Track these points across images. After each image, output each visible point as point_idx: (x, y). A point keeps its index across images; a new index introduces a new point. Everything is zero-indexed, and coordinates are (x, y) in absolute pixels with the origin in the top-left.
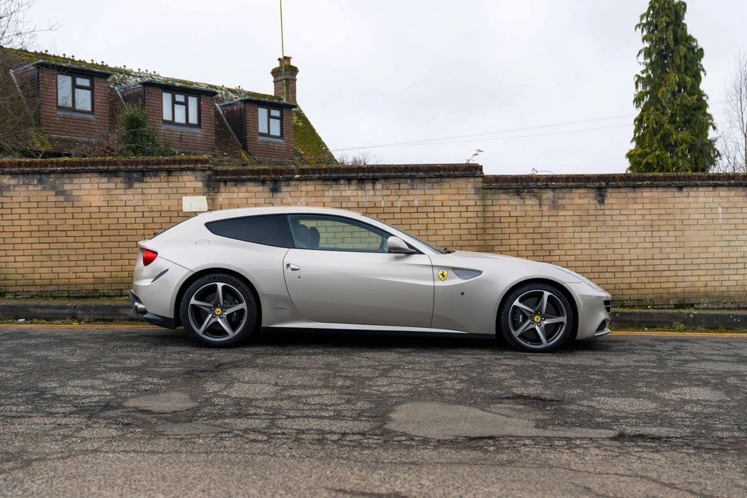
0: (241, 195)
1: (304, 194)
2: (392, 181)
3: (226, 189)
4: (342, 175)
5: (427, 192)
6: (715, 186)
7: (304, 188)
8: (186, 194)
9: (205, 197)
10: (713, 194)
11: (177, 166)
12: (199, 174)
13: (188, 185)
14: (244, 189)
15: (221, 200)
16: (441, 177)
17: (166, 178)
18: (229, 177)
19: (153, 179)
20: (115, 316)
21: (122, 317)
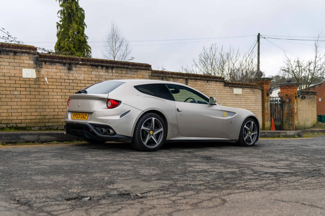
0: (54, 70)
1: (83, 72)
2: (119, 69)
3: (46, 66)
4: (100, 64)
5: (132, 76)
6: (216, 81)
7: (83, 69)
8: (24, 67)
9: (34, 70)
10: (215, 84)
11: (20, 50)
12: (31, 56)
13: (25, 62)
14: (55, 67)
15: (43, 72)
16: (137, 69)
17: (13, 56)
18: (48, 59)
19: (6, 56)
20: (18, 140)
21: (21, 141)
